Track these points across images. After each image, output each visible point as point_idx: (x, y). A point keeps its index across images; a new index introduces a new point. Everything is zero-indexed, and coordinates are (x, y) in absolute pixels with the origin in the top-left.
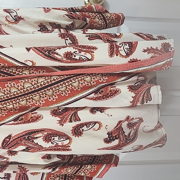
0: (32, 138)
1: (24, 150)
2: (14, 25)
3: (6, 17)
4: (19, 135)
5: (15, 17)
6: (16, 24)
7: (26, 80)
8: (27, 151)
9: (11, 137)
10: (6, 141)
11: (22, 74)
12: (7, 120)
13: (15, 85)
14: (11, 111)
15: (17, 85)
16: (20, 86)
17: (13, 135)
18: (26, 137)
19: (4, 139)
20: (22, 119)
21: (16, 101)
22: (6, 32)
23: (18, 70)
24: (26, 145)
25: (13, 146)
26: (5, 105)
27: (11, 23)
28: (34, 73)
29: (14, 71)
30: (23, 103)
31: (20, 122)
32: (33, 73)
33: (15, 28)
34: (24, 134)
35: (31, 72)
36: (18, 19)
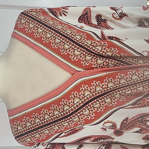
0: (145, 120)
1: (137, 132)
2: (119, 21)
3: (113, 14)
4: (134, 117)
5: (120, 14)
6: (120, 20)
7: (145, 68)
8: (140, 133)
9: (128, 119)
10: (124, 123)
11: (137, 63)
12: (127, 104)
13: (136, 73)
14: (128, 97)
15: (138, 73)
16: (140, 73)
17: (129, 118)
18: (140, 120)
19: (122, 121)
20: (140, 104)
21: (134, 88)
22: (111, 27)
23: (134, 60)
24: (140, 127)
25: (129, 128)
26: (124, 91)
27: (116, 19)
28: (148, 63)
29: (131, 61)
30: (141, 89)
31: (137, 106)
32: (146, 62)
33: (119, 23)
34: (138, 117)
35: (145, 62)
36: (122, 16)
